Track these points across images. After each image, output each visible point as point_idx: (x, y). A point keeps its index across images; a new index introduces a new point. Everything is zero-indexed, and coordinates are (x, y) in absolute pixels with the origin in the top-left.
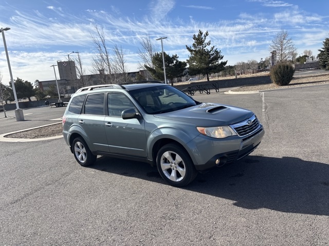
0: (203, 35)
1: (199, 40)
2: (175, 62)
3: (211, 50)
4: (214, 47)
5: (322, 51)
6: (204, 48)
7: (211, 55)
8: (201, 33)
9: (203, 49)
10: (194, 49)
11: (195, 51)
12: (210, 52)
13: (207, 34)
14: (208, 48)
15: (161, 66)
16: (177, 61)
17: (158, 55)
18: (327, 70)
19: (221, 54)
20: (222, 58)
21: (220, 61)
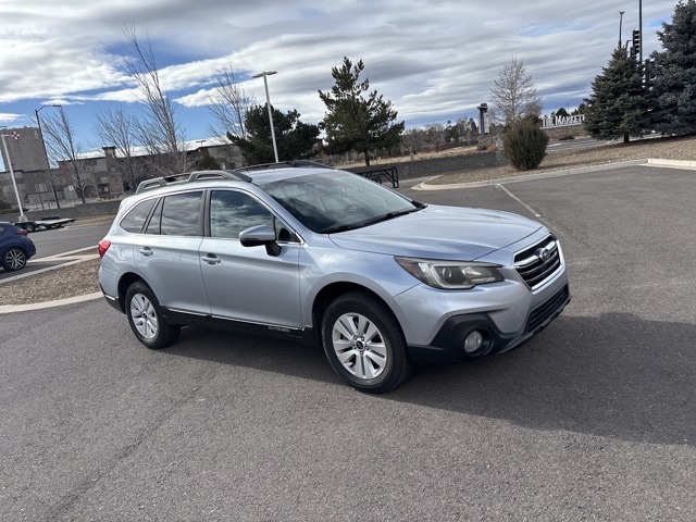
0: (352, 69)
1: (344, 78)
2: (294, 126)
3: (370, 100)
4: (376, 92)
5: (590, 102)
6: (356, 97)
7: (372, 109)
8: (349, 64)
9: (353, 97)
10: (335, 99)
11: (337, 103)
12: (369, 104)
13: (361, 65)
14: (365, 96)
15: (265, 134)
16: (300, 124)
17: (257, 111)
18: (601, 138)
19: (393, 108)
20: (394, 116)
21: (390, 124)
